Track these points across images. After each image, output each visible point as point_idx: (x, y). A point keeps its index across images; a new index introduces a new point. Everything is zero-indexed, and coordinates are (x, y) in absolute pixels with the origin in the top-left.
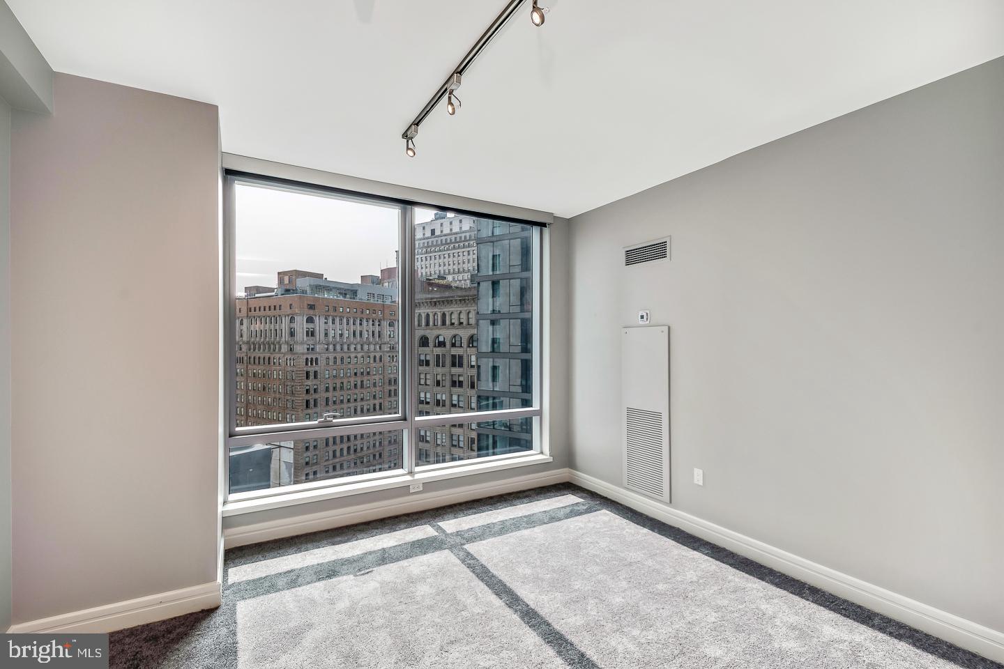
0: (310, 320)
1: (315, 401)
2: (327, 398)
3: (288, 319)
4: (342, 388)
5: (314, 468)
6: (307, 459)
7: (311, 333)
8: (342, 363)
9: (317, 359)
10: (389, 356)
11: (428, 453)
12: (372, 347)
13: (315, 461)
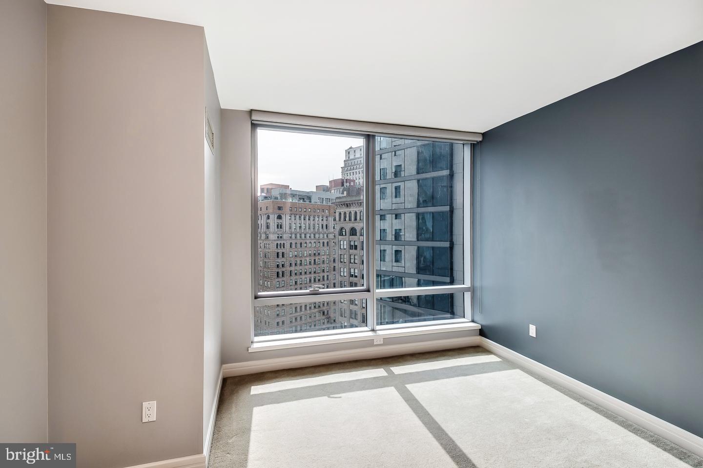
0: (279, 217)
1: (283, 272)
2: (291, 271)
3: (265, 217)
4: (301, 264)
5: (283, 319)
6: (278, 312)
7: (280, 226)
8: (301, 246)
9: (284, 244)
10: (334, 242)
11: (357, 313)
12: (321, 236)
13: (283, 314)
